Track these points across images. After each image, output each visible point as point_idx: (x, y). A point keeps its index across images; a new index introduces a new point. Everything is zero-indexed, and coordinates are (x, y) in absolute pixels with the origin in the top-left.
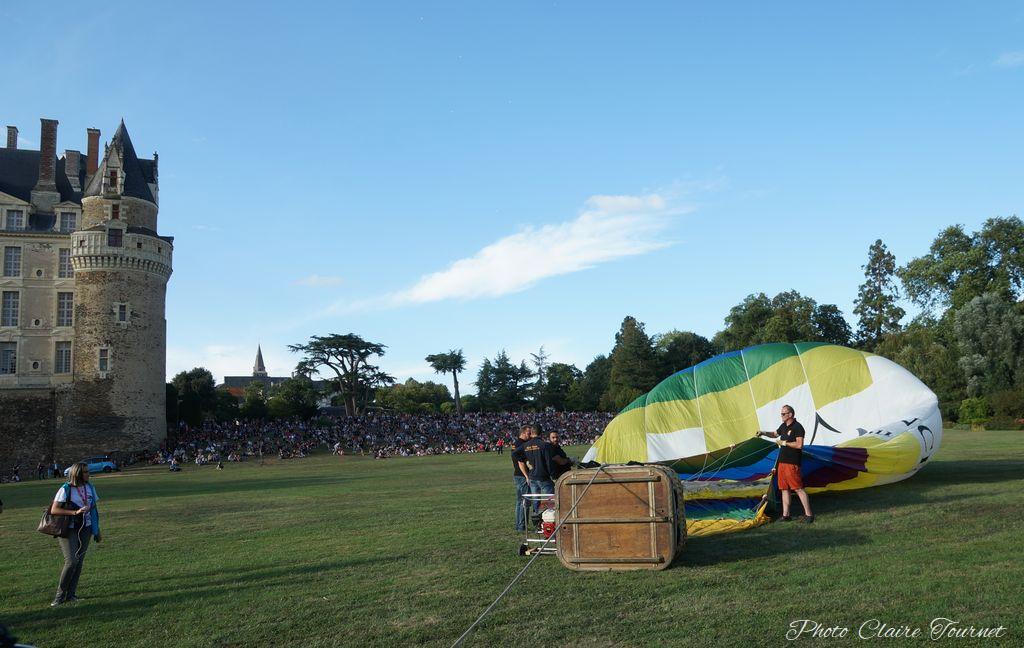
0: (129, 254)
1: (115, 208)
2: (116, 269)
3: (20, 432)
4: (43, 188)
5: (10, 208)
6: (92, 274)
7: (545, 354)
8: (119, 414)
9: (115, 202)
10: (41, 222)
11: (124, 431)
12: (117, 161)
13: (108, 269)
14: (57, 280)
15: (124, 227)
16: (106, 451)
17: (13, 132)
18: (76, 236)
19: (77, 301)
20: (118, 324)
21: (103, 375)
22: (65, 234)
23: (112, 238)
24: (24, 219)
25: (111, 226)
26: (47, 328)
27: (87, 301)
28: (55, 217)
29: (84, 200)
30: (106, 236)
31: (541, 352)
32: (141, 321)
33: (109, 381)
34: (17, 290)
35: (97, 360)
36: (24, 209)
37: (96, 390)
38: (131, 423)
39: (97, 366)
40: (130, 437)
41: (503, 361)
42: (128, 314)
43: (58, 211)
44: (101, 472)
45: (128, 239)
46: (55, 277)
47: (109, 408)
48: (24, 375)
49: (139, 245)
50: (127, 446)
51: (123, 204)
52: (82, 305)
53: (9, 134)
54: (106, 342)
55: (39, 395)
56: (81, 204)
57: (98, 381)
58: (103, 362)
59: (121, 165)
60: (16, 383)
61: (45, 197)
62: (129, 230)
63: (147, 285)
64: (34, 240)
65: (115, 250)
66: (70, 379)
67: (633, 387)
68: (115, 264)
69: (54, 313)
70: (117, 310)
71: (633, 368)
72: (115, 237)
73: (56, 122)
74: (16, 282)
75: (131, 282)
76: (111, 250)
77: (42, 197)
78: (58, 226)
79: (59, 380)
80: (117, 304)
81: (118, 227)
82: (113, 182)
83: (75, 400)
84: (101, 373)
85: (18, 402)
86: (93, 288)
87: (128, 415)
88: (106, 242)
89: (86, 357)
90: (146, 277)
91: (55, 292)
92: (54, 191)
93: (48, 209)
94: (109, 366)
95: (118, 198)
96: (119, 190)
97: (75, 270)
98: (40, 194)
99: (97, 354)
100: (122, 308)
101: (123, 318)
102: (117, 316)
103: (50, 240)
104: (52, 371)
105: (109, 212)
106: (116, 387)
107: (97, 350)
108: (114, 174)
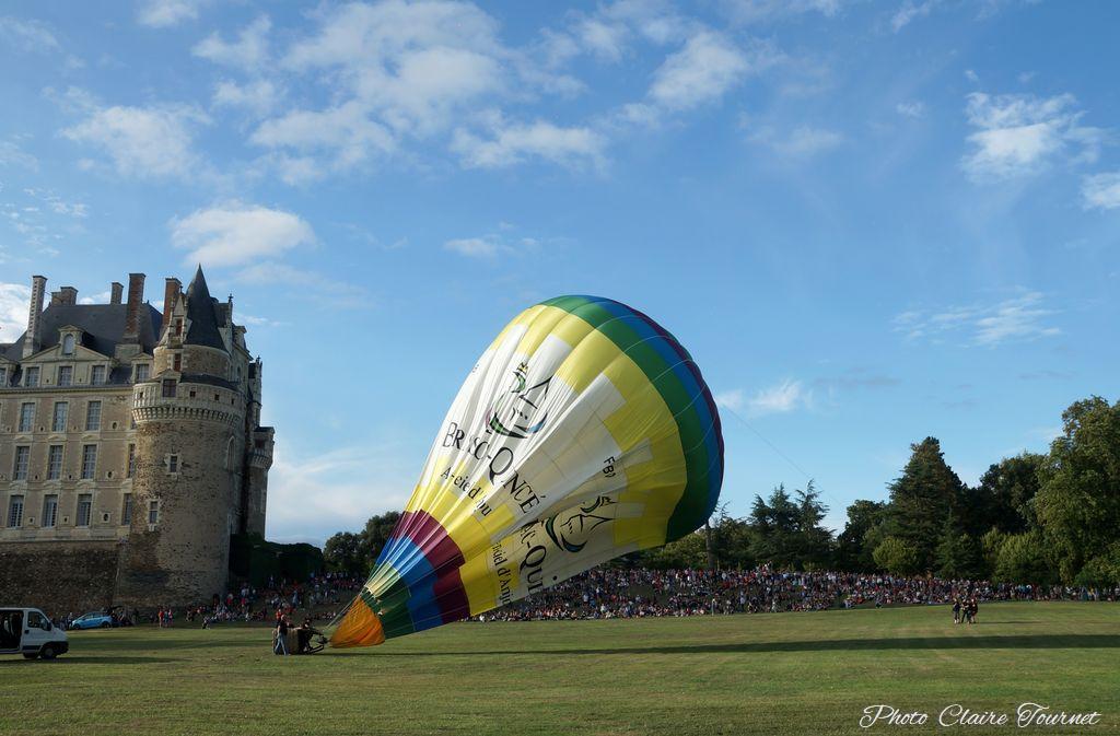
0: (181, 404)
1: (178, 356)
2: (170, 419)
3: (86, 584)
4: (127, 341)
5: (94, 364)
6: (148, 426)
7: (815, 490)
8: (164, 567)
9: (178, 351)
10: (120, 375)
11: (167, 585)
12: (181, 309)
13: (163, 421)
14: (130, 432)
15: (178, 376)
16: (148, 605)
17: (117, 288)
18: (138, 387)
19: (137, 453)
20: (169, 476)
21: (151, 528)
22: (130, 385)
23: (167, 389)
24: (106, 374)
25: (166, 377)
26: (118, 480)
27: (143, 453)
28: (131, 369)
29: (155, 350)
30: (161, 387)
31: (811, 488)
32: (193, 472)
33: (157, 533)
34: (94, 443)
35: (148, 513)
36: (106, 363)
37: (145, 541)
38: (176, 578)
39: (147, 518)
40: (172, 592)
41: (780, 498)
42: (179, 465)
43: (135, 363)
44: (99, 627)
45: (182, 389)
46: (128, 429)
47: (155, 560)
48: (96, 526)
49: (193, 394)
50: (170, 600)
51: (185, 352)
52: (139, 458)
53: (113, 290)
54: (157, 494)
55: (107, 547)
56: (153, 355)
57: (147, 534)
58: (153, 514)
59: (185, 313)
60: (88, 534)
61: (126, 352)
62: (184, 379)
63: (201, 434)
64: (111, 393)
65: (169, 401)
66: (128, 532)
67: (896, 536)
68: (167, 414)
69: (125, 466)
70: (168, 461)
71: (906, 510)
72: (168, 387)
73: (143, 276)
74: (94, 435)
75: (183, 432)
76: (163, 401)
77: (124, 351)
78: (133, 377)
79: (123, 532)
80: (169, 456)
81: (172, 377)
82: (179, 329)
83: (128, 552)
84: (150, 525)
85: (87, 554)
86: (149, 440)
87: (174, 568)
88: (160, 392)
89: (140, 510)
90: (201, 426)
91: (127, 444)
92: (135, 343)
93: (127, 361)
94: (158, 518)
95: (179, 347)
96: (182, 338)
97: (137, 422)
98: (123, 347)
99: (148, 506)
100: (174, 459)
101: (173, 468)
102: (168, 467)
103: (126, 393)
104: (119, 522)
105: (171, 362)
106: (163, 540)
107: (148, 501)
108: (179, 322)
